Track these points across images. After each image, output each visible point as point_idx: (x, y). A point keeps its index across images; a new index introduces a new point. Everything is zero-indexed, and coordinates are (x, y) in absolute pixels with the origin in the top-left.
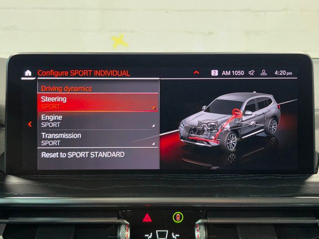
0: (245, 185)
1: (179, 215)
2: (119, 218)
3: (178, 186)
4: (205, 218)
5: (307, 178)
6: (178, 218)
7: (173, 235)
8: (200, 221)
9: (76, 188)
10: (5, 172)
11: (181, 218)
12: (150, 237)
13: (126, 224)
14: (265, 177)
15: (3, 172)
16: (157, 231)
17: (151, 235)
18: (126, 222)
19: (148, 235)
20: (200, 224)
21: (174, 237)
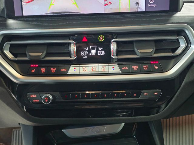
0: (138, 20)
1: (102, 37)
2: (70, 40)
3: (101, 22)
4: (116, 38)
5: (174, 14)
6: (101, 39)
7: (99, 48)
8: (113, 40)
9: (46, 24)
10: (6, 17)
11: (103, 39)
12: (87, 49)
13: (73, 43)
14: (150, 15)
15: (5, 18)
16: (90, 47)
17: (88, 49)
18: (74, 42)
19: (86, 49)
20: (113, 42)
21: (100, 49)
